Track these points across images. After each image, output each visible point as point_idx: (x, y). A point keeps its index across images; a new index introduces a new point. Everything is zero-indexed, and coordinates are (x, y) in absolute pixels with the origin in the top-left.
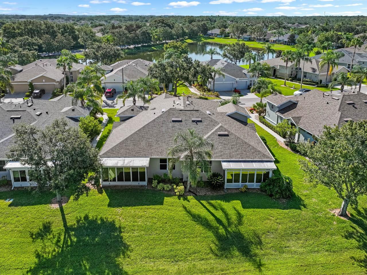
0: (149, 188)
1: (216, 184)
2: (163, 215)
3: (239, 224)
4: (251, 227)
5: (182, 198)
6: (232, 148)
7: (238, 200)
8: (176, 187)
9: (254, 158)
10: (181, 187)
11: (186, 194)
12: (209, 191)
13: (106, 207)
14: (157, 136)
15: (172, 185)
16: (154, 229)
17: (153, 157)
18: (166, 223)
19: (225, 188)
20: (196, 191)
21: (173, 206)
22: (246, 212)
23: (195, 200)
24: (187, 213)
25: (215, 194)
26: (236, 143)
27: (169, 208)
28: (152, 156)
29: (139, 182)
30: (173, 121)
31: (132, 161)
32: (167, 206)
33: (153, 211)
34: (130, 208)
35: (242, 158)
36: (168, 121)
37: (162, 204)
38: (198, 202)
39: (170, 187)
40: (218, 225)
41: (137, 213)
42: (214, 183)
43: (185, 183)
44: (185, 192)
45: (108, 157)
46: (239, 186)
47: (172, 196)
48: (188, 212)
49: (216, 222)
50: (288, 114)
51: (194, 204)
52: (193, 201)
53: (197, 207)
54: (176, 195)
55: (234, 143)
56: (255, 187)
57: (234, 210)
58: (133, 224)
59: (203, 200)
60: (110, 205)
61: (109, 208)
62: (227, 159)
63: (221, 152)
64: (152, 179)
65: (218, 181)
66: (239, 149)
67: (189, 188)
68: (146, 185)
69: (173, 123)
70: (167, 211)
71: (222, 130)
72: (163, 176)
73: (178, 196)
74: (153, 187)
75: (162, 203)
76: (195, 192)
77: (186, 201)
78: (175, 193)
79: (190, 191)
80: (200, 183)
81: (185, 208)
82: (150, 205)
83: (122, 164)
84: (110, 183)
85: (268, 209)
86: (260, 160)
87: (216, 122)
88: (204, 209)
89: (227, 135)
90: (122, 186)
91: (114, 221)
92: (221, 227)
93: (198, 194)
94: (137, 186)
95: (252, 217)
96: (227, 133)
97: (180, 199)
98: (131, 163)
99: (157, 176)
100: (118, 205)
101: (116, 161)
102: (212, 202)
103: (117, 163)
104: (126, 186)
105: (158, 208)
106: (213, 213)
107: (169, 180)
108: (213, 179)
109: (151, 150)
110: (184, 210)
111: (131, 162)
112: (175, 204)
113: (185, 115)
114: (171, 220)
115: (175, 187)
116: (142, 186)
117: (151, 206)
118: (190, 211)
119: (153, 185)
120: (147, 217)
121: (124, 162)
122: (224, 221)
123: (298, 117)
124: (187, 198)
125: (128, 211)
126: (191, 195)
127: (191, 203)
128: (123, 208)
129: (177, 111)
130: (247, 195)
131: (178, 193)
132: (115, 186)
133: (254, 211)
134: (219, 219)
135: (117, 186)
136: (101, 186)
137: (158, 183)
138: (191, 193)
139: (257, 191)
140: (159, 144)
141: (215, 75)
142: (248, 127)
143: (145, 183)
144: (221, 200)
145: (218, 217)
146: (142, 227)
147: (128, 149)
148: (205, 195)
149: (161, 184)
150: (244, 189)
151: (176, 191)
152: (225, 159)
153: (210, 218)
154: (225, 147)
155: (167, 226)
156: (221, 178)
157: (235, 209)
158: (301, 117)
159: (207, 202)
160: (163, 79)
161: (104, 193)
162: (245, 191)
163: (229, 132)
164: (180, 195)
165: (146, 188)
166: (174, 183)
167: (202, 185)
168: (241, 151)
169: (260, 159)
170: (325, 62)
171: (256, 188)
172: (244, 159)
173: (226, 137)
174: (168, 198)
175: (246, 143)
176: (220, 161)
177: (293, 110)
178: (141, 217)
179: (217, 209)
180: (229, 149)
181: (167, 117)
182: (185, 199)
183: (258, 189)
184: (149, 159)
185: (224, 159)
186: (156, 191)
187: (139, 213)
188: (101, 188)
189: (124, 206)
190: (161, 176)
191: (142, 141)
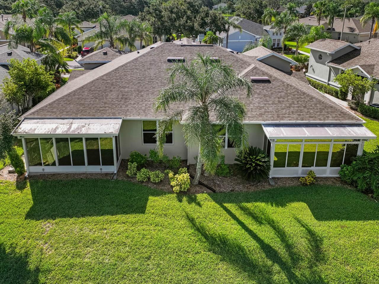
0: (120, 179)
1: (255, 169)
2: (143, 238)
3: (317, 260)
4: (348, 268)
5: (185, 199)
6: (279, 102)
7: (302, 201)
8: (174, 175)
9: (324, 119)
10: (184, 177)
11: (193, 190)
12: (239, 184)
13: (20, 220)
14: (139, 83)
15: (166, 171)
16: (119, 274)
17: (128, 118)
18: (149, 258)
19: (270, 177)
20: (214, 182)
21: (165, 215)
22: (325, 228)
23: (213, 203)
24: (196, 232)
25: (252, 189)
26: (286, 94)
27: (158, 219)
28: (126, 116)
29: (101, 166)
30: (169, 61)
31: (87, 126)
32: (154, 216)
33: (121, 228)
34: (72, 220)
35: (302, 119)
36: (160, 60)
37: (143, 212)
38: (219, 206)
39: (162, 176)
40: (270, 263)
41: (86, 232)
42: (250, 168)
43: (191, 169)
44: (191, 186)
45: (40, 119)
46: (297, 174)
47: (165, 194)
48: (198, 229)
49: (264, 255)
50: (348, 64)
51: (212, 211)
52: (209, 203)
53: (217, 217)
54: (172, 192)
55: (283, 94)
56: (328, 175)
57: (298, 225)
58: (71, 261)
59: (230, 202)
60: (30, 215)
61: (28, 221)
62: (272, 120)
63: (261, 108)
64: (128, 160)
65: (258, 162)
66: (293, 103)
67: (200, 178)
68: (115, 172)
69: (169, 64)
70: (152, 228)
71: (256, 73)
72: (148, 155)
73: (177, 193)
74: (128, 176)
75: (142, 210)
76: (211, 185)
77: (193, 204)
78: (172, 187)
79: (200, 183)
80: (221, 167)
81: (191, 220)
82: (117, 213)
83: (66, 129)
84: (43, 170)
85: (372, 222)
86: (338, 122)
87: (244, 63)
88: (233, 221)
89: (268, 81)
90: (67, 175)
91: (27, 255)
92: (276, 267)
93: (217, 189)
94: (97, 174)
95: (341, 242)
96: (267, 78)
97: (180, 201)
98: (83, 129)
99: (138, 155)
100: (48, 215)
101: (54, 126)
102: (249, 205)
103: (57, 128)
104: (74, 174)
105: (134, 220)
106: (255, 231)
107: (160, 163)
108: (248, 159)
109: (127, 106)
110: (191, 225)
111: (83, 126)
112: (170, 211)
113: (191, 53)
114: (162, 250)
115: (171, 175)
116: (107, 174)
117: (118, 217)
118: (202, 228)
119: (127, 173)
120: (107, 244)
121: (70, 127)
122: (282, 251)
123: (369, 66)
124: (196, 197)
125: (66, 228)
126: (203, 192)
127: (204, 210)
128: (57, 220)
129: (176, 47)
130: (317, 191)
131: (176, 189)
132: (54, 175)
133: (342, 227)
134: (271, 247)
135: (59, 174)
136: (26, 174)
137: (139, 169)
138: (204, 188)
139: (332, 181)
140: (142, 96)
141: (229, 26)
142: (294, 77)
143: (113, 169)
144: (267, 202)
145: (267, 241)
146: (92, 270)
147: (83, 104)
148: (232, 191)
149: (143, 170)
150: (310, 179)
151: (173, 183)
152: (269, 120)
153: (250, 244)
154: (266, 101)
155: (151, 267)
156: (264, 158)
157: (299, 221)
158: (374, 65)
159: (237, 207)
160: (159, 28)
161: (28, 190)
162: (312, 184)
163: (271, 76)
164: (180, 192)
165: (115, 177)
166: (171, 168)
167: (225, 172)
168: (298, 107)
169: (336, 120)
170: (369, 16)
171: (331, 178)
172: (306, 120)
173: (266, 84)
174: (156, 198)
175: (304, 93)
176: (260, 125)
177: (355, 58)
178: (94, 242)
179: (261, 223)
180: (273, 103)
181: (158, 54)
182: (192, 200)
183: (334, 178)
184: (120, 121)
185: (266, 120)
186: (134, 184)
187: (91, 234)
188: (25, 178)
189: (61, 217)
190: (146, 155)
191: (111, 91)
